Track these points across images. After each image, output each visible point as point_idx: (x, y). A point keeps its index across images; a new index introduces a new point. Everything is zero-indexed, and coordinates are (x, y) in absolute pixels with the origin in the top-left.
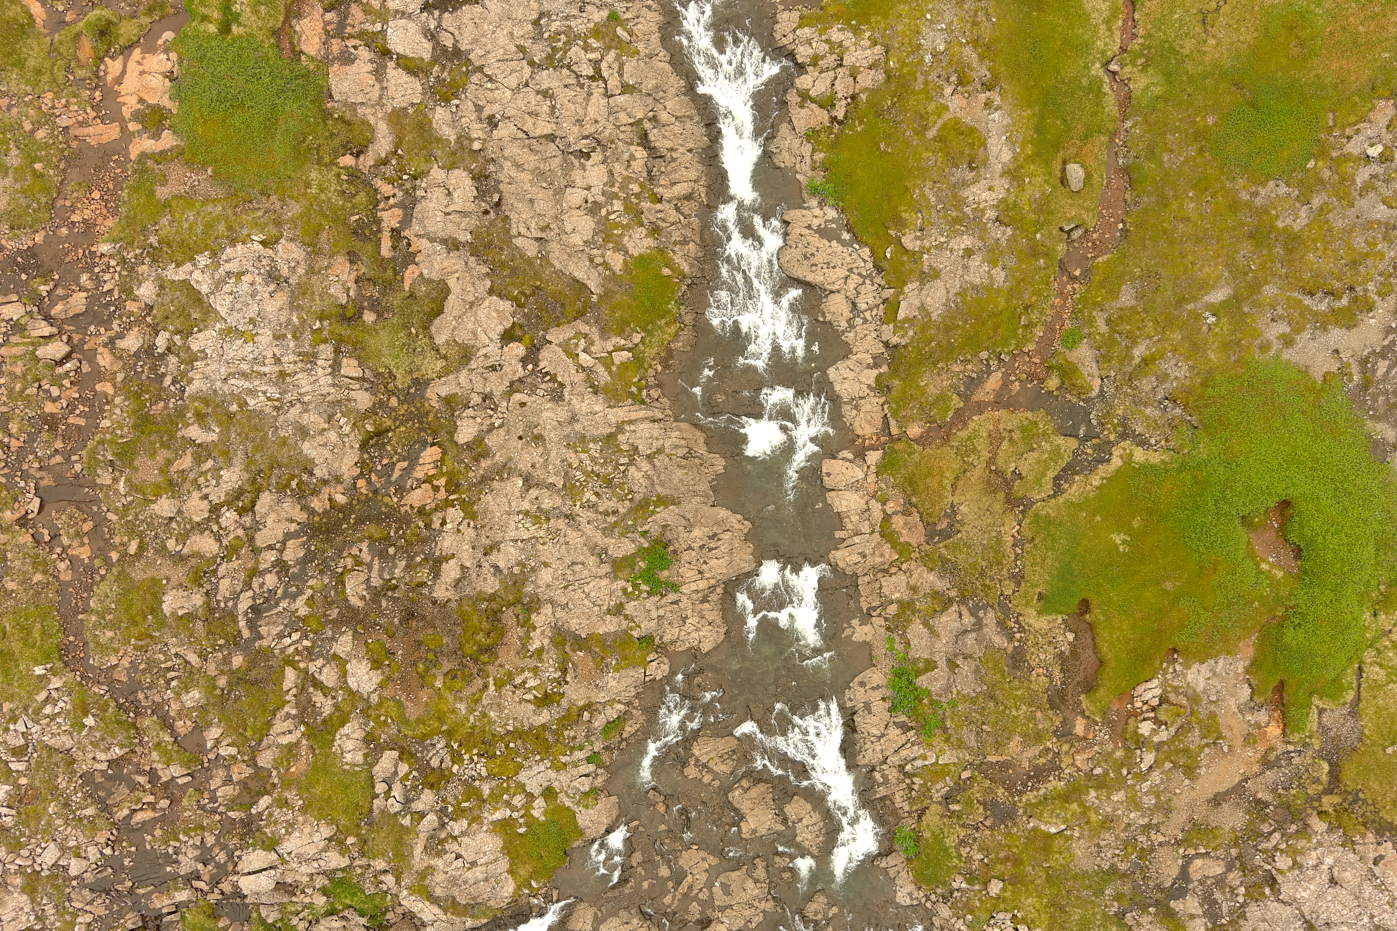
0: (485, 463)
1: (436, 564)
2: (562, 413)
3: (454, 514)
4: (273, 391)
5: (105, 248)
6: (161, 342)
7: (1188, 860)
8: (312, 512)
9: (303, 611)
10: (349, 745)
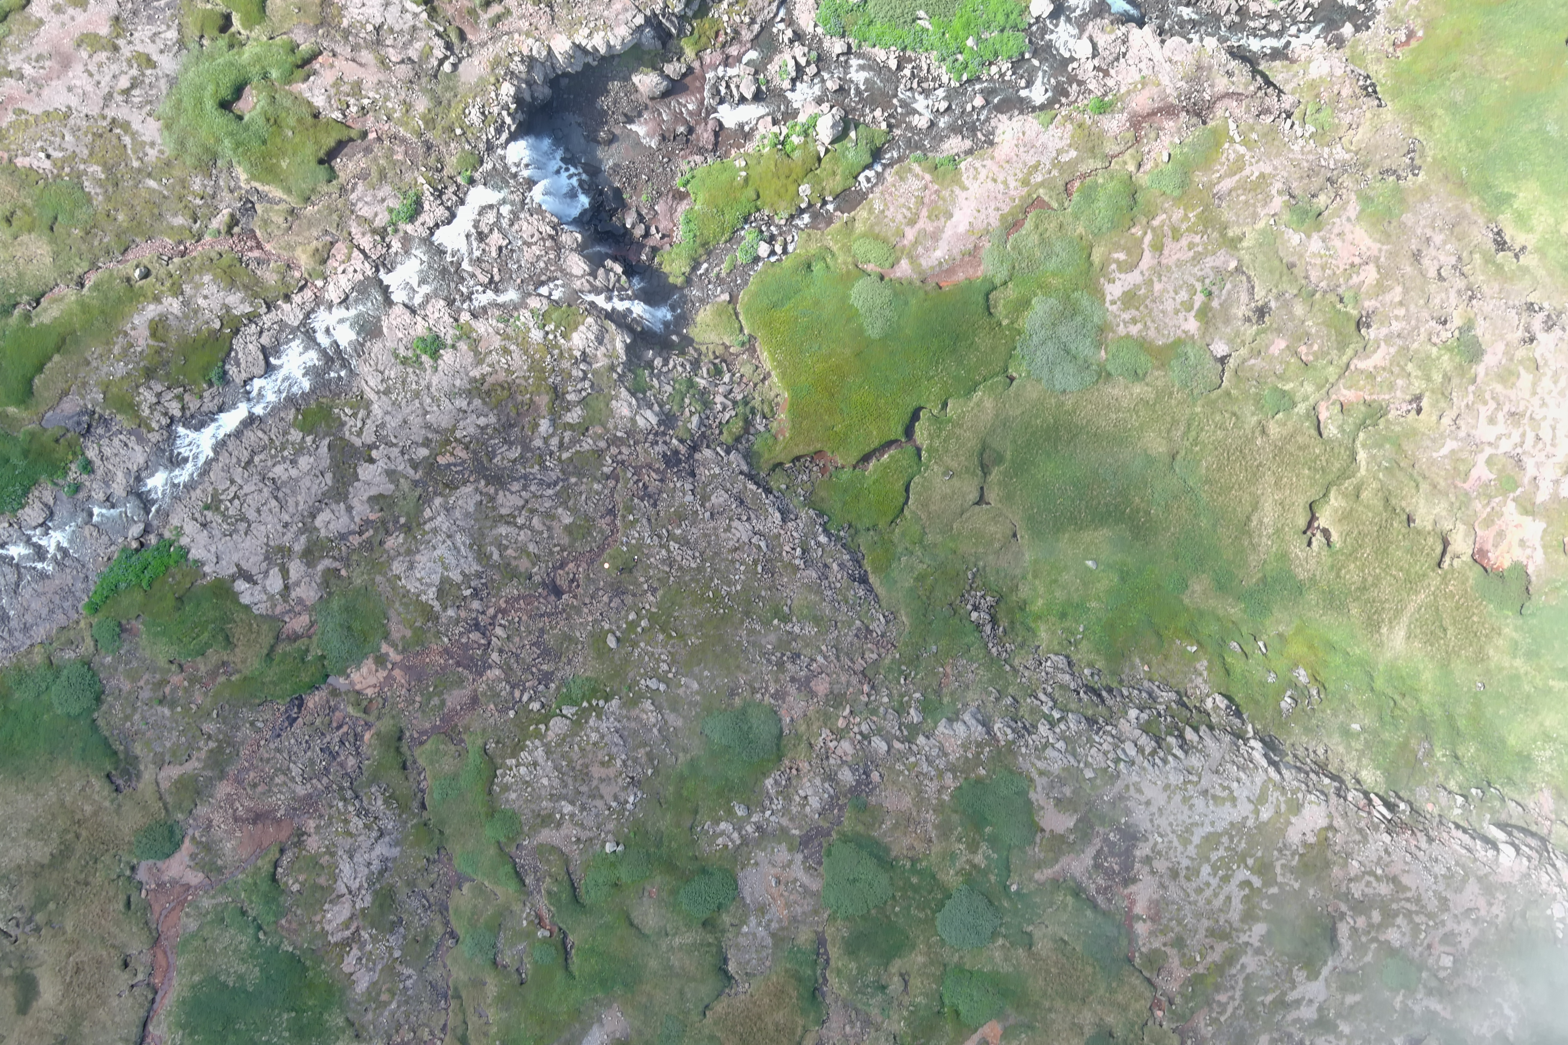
0: (430, 436)
1: (483, 429)
2: (388, 418)
3: (458, 434)
4: (458, 536)
5: (446, 640)
6: (467, 592)
7: (395, 64)
8: (496, 491)
9: (537, 467)
10: (575, 415)
